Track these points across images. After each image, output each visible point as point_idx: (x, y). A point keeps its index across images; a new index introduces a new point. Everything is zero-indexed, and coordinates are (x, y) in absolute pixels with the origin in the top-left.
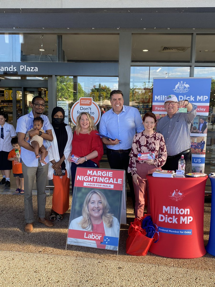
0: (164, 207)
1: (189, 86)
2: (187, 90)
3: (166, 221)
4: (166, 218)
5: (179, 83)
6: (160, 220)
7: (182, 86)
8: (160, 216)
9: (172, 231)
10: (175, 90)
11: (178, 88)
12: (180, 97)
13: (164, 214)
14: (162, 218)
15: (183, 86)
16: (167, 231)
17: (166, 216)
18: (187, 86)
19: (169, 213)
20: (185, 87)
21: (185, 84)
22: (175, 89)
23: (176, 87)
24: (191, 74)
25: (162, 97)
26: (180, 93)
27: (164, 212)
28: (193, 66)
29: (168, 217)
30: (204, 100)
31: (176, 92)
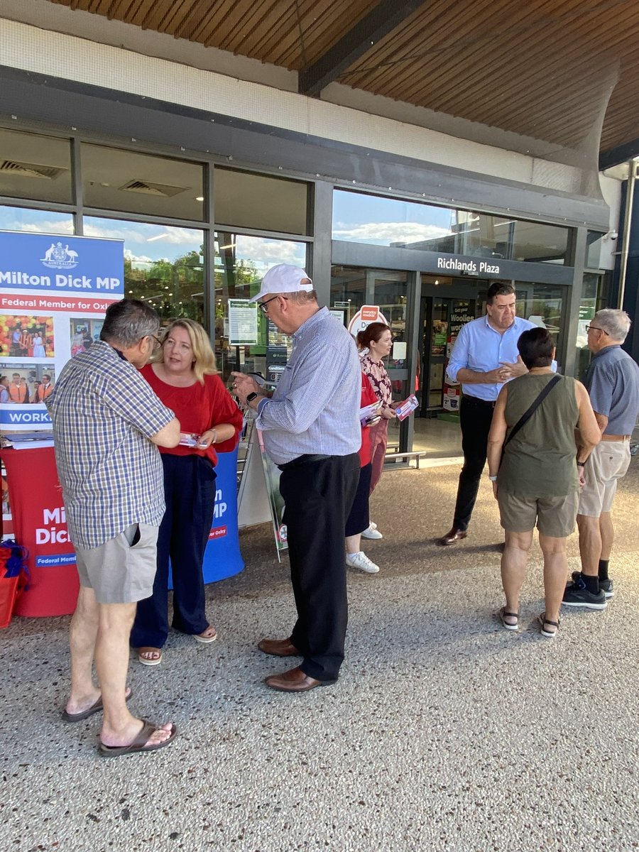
0: (46, 512)
1: (77, 255)
2: (72, 264)
3: (53, 541)
4: (53, 533)
5: (53, 245)
6: (39, 541)
7: (60, 253)
8: (39, 532)
9: (67, 560)
10: (46, 262)
11: (52, 257)
12: (58, 277)
13: (48, 527)
14: (43, 536)
15: (63, 253)
16: (57, 561)
17: (53, 529)
18: (73, 254)
19: (58, 521)
20: (68, 258)
21: (66, 250)
22: (46, 259)
23: (48, 254)
24: (78, 229)
25: (17, 275)
26: (57, 269)
27: (46, 522)
28: (80, 213)
29: (57, 531)
30: (112, 288)
31: (48, 266)
